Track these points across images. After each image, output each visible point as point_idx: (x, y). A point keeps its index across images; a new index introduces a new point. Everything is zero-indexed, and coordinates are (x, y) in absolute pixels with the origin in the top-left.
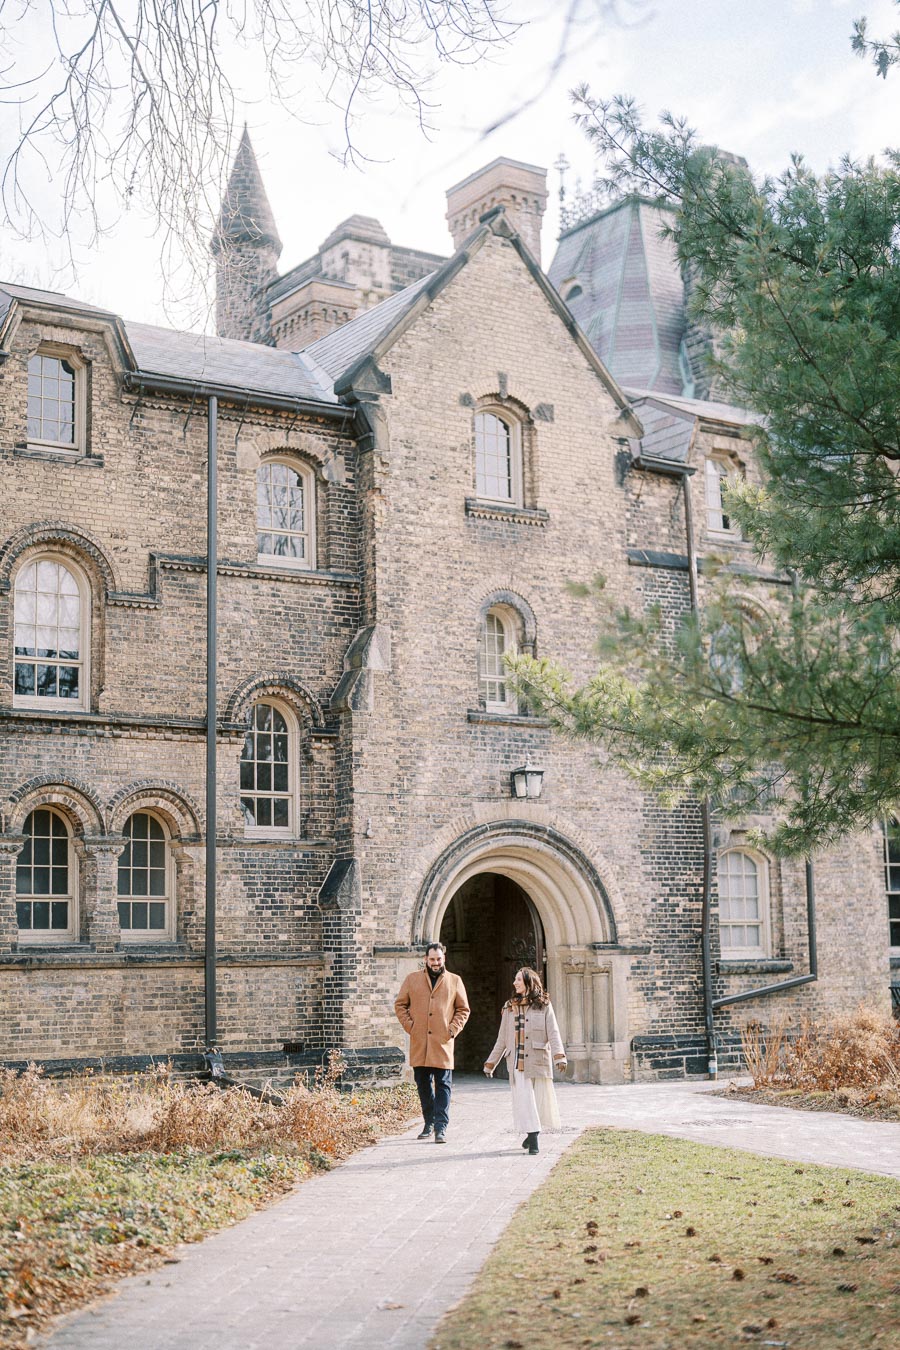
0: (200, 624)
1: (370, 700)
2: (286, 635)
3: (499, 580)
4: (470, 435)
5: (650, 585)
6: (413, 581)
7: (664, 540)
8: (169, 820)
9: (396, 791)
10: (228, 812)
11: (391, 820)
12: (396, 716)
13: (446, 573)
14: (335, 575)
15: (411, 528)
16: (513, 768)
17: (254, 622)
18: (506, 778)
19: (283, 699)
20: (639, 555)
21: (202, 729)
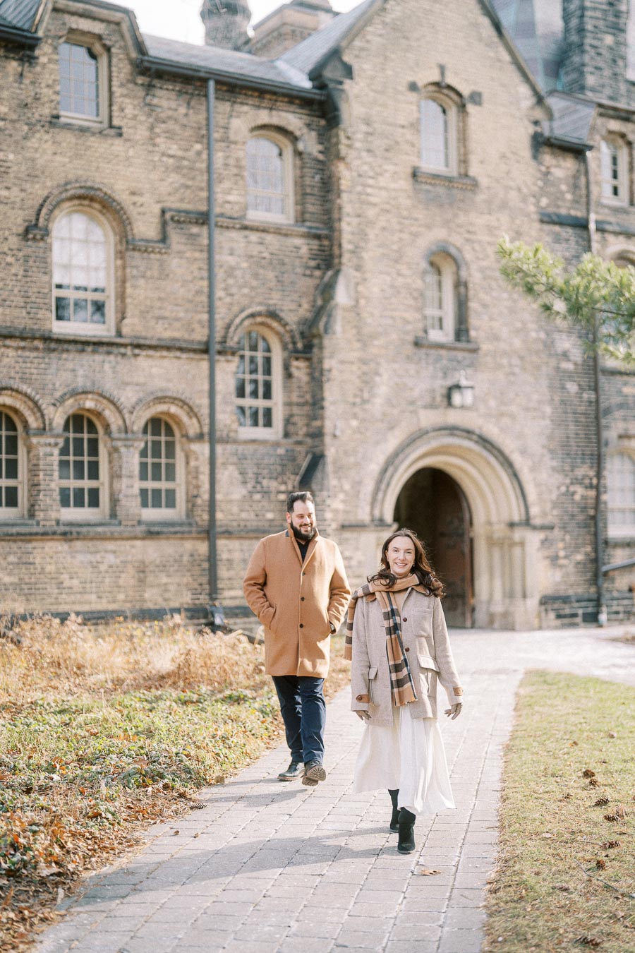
0: (202, 265)
1: (338, 327)
2: (271, 275)
3: (439, 234)
4: (416, 115)
5: (557, 239)
6: (372, 234)
7: (568, 204)
8: (179, 423)
9: (358, 400)
10: (226, 417)
11: (354, 423)
12: (359, 341)
13: (398, 227)
14: (310, 228)
15: (369, 190)
16: (449, 383)
17: (245, 265)
18: (444, 391)
19: (269, 327)
20: (549, 216)
21: (205, 349)
